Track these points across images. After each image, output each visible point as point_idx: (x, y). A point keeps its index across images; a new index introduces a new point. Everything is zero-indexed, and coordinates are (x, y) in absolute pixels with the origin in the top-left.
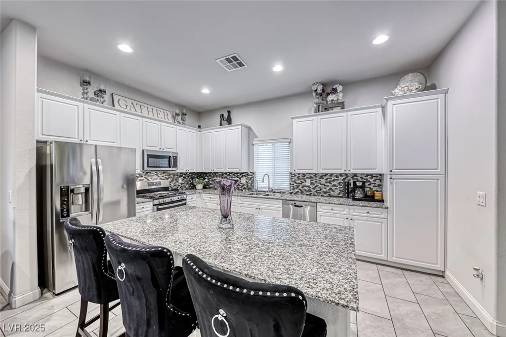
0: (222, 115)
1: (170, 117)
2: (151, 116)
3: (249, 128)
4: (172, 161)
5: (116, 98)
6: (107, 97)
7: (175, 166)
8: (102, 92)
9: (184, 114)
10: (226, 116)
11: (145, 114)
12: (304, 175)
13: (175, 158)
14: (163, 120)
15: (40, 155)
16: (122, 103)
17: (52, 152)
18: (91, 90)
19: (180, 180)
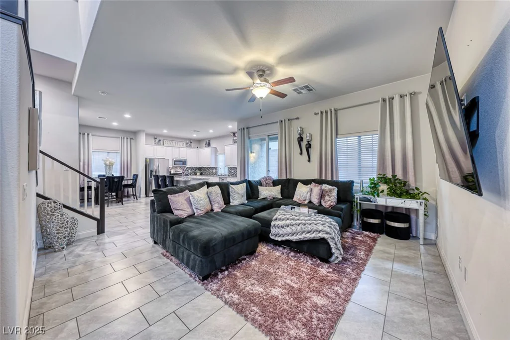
0: (206, 142)
1: (185, 144)
2: (177, 146)
3: (216, 148)
4: (184, 162)
5: (164, 141)
6: (161, 142)
7: (185, 164)
8: (160, 140)
9: (191, 142)
10: (208, 142)
11: (175, 145)
12: (232, 168)
13: (186, 162)
14: (182, 146)
15: (146, 162)
16: (166, 143)
17: (148, 160)
18: (157, 140)
19: (190, 171)
